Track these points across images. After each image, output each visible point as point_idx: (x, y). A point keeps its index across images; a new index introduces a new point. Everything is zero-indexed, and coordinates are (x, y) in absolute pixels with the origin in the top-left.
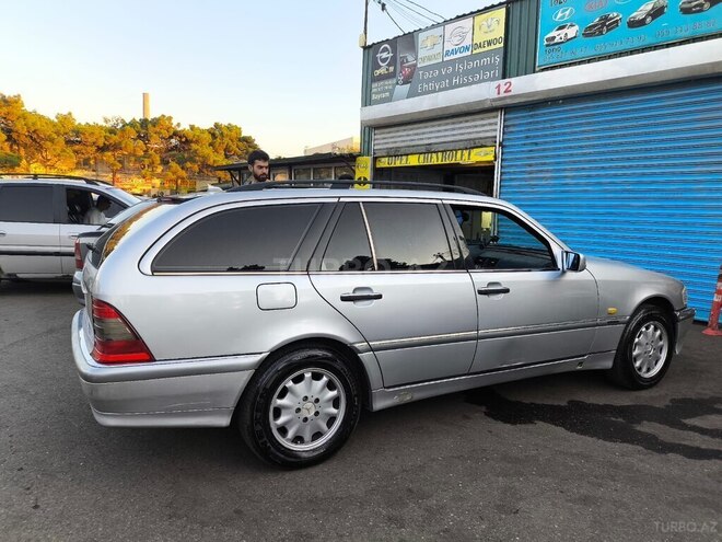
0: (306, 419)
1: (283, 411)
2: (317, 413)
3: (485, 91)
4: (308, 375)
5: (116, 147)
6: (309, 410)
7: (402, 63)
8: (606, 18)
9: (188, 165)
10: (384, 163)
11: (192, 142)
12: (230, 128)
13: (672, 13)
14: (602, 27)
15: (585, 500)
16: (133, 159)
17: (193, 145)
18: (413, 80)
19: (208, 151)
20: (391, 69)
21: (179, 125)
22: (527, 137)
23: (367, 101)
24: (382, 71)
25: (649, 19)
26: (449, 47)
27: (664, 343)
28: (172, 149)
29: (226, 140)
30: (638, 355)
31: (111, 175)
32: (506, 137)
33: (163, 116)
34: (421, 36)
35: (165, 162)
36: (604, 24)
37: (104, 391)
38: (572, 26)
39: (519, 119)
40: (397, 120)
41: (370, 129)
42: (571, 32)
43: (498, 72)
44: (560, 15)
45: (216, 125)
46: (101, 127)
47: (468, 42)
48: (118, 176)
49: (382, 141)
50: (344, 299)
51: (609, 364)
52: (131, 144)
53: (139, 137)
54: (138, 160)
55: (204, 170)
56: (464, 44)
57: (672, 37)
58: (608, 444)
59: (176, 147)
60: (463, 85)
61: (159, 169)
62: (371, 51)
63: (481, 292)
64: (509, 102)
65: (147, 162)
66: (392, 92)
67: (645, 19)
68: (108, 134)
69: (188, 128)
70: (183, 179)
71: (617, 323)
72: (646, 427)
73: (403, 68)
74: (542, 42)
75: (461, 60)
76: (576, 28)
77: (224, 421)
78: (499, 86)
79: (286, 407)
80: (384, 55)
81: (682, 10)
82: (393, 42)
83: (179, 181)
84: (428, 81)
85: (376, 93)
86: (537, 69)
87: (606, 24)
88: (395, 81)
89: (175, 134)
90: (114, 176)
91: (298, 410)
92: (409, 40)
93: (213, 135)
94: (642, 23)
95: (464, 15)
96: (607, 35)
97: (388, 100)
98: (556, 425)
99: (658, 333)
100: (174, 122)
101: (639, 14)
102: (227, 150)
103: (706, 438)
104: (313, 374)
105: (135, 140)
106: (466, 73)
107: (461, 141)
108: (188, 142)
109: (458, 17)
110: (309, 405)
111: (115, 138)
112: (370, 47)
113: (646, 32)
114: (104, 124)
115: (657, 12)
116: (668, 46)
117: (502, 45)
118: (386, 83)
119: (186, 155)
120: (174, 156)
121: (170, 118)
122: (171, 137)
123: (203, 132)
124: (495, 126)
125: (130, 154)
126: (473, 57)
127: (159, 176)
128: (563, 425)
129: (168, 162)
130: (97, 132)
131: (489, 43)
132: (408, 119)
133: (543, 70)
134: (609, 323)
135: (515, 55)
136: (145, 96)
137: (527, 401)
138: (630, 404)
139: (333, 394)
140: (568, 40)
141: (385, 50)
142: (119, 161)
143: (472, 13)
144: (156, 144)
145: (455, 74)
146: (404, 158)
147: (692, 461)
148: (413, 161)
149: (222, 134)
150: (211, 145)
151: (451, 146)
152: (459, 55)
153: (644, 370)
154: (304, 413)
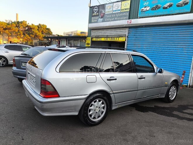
0: (97, 112)
1: (91, 111)
2: (99, 111)
3: (124, 22)
4: (98, 101)
5: (9, 29)
6: (97, 110)
7: (101, 12)
8: (157, 6)
9: (31, 35)
10: (94, 39)
11: (32, 29)
12: (43, 25)
13: (174, 6)
14: (156, 8)
15: (170, 133)
16: (15, 33)
17: (33, 29)
18: (104, 17)
19: (37, 32)
20: (98, 14)
21: (28, 24)
22: (135, 35)
23: (90, 22)
24: (95, 14)
25: (168, 7)
26: (114, 9)
27: (176, 91)
28: (26, 31)
29: (42, 29)
30: (170, 94)
31: (8, 37)
32: (129, 35)
33: (24, 21)
34: (107, 5)
35: (24, 34)
36: (156, 7)
37: (46, 106)
38: (148, 7)
39: (132, 30)
40: (99, 28)
41: (91, 30)
42: (148, 9)
43: (128, 17)
44: (145, 4)
45: (39, 24)
46: (5, 23)
47: (119, 8)
48: (10, 37)
49: (94, 33)
50: (108, 80)
51: (164, 97)
52: (14, 28)
53: (17, 26)
54: (16, 33)
55: (36, 37)
56: (119, 9)
57: (174, 13)
58: (169, 117)
59: (27, 30)
60: (118, 20)
61: (22, 36)
62: (92, 8)
63: (139, 78)
64: (130, 26)
65: (19, 34)
66: (98, 20)
67: (167, 7)
68: (7, 25)
69: (31, 25)
70: (29, 39)
71: (167, 86)
72: (175, 113)
73: (101, 14)
74: (140, 11)
75: (117, 13)
76: (149, 7)
77: (77, 114)
78: (128, 21)
79: (92, 109)
80: (96, 10)
81: (177, 6)
82: (98, 6)
83: (28, 40)
84: (108, 18)
85: (93, 20)
86: (138, 18)
87: (157, 7)
88: (98, 17)
89: (27, 26)
90: (9, 37)
91: (95, 110)
92: (103, 6)
93: (38, 27)
94: (166, 8)
95: (119, 1)
96: (157, 11)
97: (97, 22)
98: (154, 112)
99: (175, 88)
100: (27, 23)
101: (166, 6)
102: (42, 32)
103: (190, 115)
104: (99, 100)
105: (15, 27)
106: (119, 17)
107: (116, 35)
108: (31, 29)
109: (117, 1)
110: (97, 109)
111: (9, 26)
112: (92, 7)
113: (167, 10)
114: (6, 22)
115: (170, 6)
116: (173, 15)
117: (129, 10)
118: (96, 17)
119: (30, 32)
120: (27, 32)
121: (26, 22)
122: (26, 27)
123: (35, 26)
124: (126, 32)
125: (13, 31)
126: (121, 13)
127: (22, 38)
128: (156, 112)
129: (25, 34)
130: (3, 24)
131: (126, 9)
132: (102, 28)
133: (140, 18)
134: (165, 86)
135: (133, 13)
136: (17, 14)
137: (145, 106)
138: (169, 107)
139: (103, 105)
140: (147, 11)
141: (96, 8)
142: (10, 33)
143: (121, 1)
144: (21, 29)
145: (116, 17)
146: (100, 38)
147: (189, 122)
148: (103, 39)
149: (41, 27)
150: (38, 30)
151: (113, 36)
152: (117, 12)
153: (171, 98)
154: (96, 111)
